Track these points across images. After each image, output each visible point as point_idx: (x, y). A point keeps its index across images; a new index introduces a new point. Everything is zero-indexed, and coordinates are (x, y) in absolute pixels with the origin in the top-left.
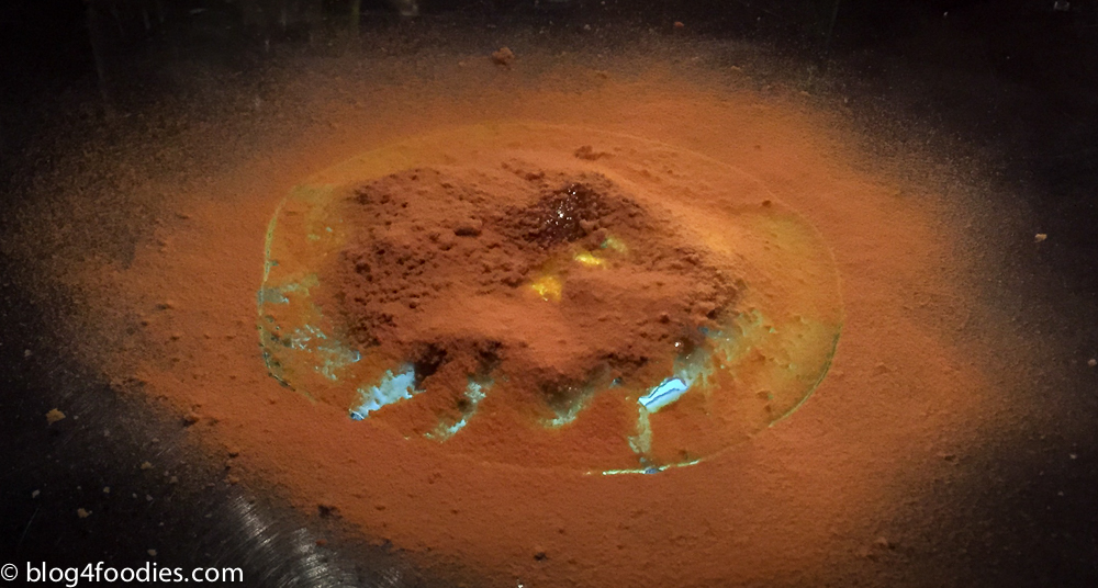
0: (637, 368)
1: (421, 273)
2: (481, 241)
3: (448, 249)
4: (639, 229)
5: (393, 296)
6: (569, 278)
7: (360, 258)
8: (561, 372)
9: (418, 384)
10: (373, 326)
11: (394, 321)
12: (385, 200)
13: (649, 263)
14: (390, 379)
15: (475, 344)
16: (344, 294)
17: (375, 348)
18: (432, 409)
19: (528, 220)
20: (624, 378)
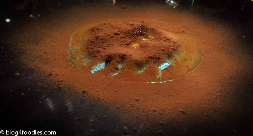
0: (158, 60)
1: (106, 42)
2: (120, 36)
3: (112, 37)
4: (156, 34)
5: (100, 47)
6: (140, 43)
7: (92, 40)
8: (140, 61)
9: (106, 65)
10: (95, 53)
11: (100, 52)
12: (98, 29)
13: (159, 40)
14: (99, 64)
15: (119, 55)
16: (88, 48)
17: (96, 58)
18: (110, 70)
19: (131, 32)
20: (155, 62)
